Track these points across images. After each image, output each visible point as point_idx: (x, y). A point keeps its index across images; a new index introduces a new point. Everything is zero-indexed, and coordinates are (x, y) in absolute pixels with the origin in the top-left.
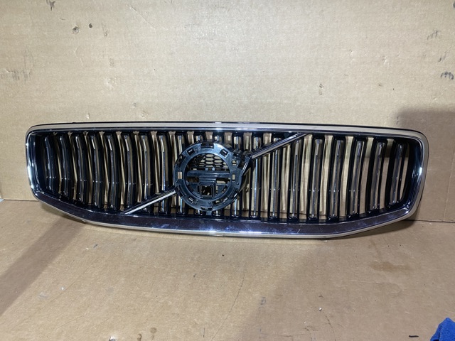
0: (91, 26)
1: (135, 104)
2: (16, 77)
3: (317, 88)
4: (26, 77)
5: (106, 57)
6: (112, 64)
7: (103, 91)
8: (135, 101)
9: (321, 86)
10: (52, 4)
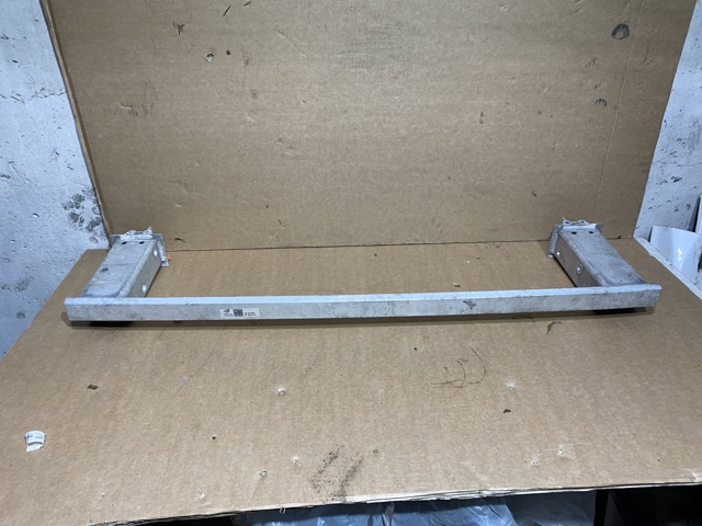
0: (228, 53)
1: (280, 140)
2: (134, 113)
3: (478, 117)
4: (146, 112)
5: (247, 88)
6: (254, 95)
7: (242, 126)
8: (281, 136)
9: (482, 114)
10: (180, 28)
